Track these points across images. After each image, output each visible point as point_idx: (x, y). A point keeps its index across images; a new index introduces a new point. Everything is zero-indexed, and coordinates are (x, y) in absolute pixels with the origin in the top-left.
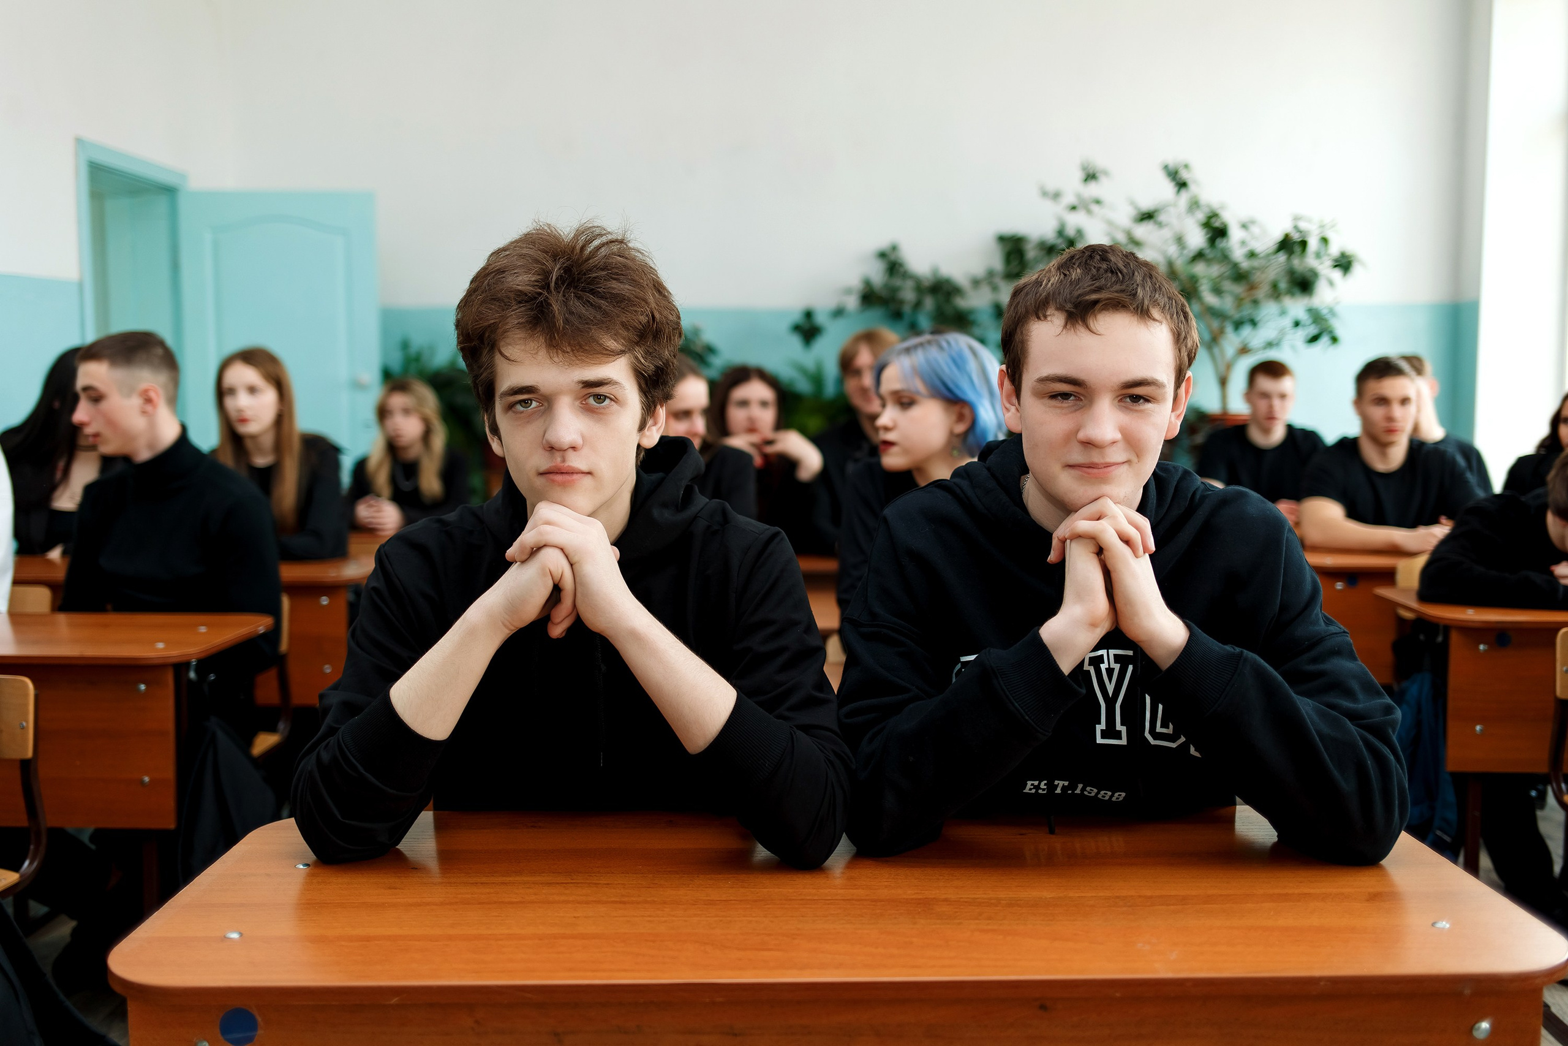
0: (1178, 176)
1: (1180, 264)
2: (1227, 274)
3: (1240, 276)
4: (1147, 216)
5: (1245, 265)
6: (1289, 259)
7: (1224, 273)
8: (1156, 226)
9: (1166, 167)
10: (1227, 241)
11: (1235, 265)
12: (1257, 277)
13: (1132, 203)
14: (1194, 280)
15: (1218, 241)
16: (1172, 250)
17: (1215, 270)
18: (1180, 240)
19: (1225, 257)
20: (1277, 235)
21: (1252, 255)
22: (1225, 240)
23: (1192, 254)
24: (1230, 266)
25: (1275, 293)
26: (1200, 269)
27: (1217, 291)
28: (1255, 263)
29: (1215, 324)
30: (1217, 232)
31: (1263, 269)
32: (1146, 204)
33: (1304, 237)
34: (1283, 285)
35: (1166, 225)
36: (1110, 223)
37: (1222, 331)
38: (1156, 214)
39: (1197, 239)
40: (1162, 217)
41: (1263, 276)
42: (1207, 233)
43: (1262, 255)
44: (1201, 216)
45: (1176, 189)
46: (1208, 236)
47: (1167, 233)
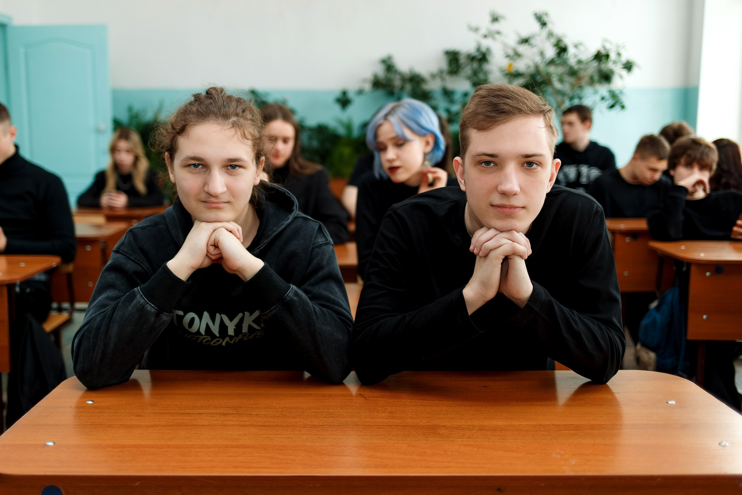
0: (542, 20)
1: (542, 67)
2: (567, 72)
3: (573, 73)
4: (525, 41)
5: (576, 67)
6: (599, 64)
7: (566, 71)
8: (530, 47)
9: (536, 14)
10: (567, 54)
11: (571, 68)
12: (582, 74)
13: (517, 34)
14: (549, 75)
15: (562, 54)
16: (538, 59)
17: (560, 70)
18: (542, 54)
19: (565, 63)
20: (592, 51)
21: (580, 62)
22: (566, 54)
23: (548, 61)
24: (568, 68)
25: (592, 82)
26: (552, 69)
27: (561, 80)
28: (582, 66)
29: (560, 98)
30: (562, 50)
31: (585, 70)
32: (525, 34)
33: (607, 52)
34: (596, 78)
35: (535, 46)
36: (505, 45)
37: (563, 102)
38: (529, 40)
39: (551, 52)
40: (533, 41)
41: (585, 73)
42: (557, 50)
43: (585, 62)
44: (553, 40)
45: (541, 27)
46: (558, 51)
47: (535, 50)
